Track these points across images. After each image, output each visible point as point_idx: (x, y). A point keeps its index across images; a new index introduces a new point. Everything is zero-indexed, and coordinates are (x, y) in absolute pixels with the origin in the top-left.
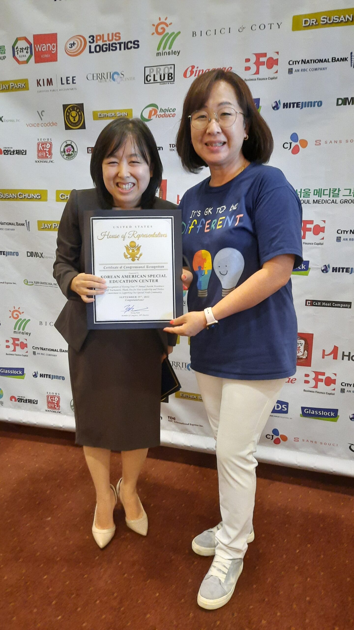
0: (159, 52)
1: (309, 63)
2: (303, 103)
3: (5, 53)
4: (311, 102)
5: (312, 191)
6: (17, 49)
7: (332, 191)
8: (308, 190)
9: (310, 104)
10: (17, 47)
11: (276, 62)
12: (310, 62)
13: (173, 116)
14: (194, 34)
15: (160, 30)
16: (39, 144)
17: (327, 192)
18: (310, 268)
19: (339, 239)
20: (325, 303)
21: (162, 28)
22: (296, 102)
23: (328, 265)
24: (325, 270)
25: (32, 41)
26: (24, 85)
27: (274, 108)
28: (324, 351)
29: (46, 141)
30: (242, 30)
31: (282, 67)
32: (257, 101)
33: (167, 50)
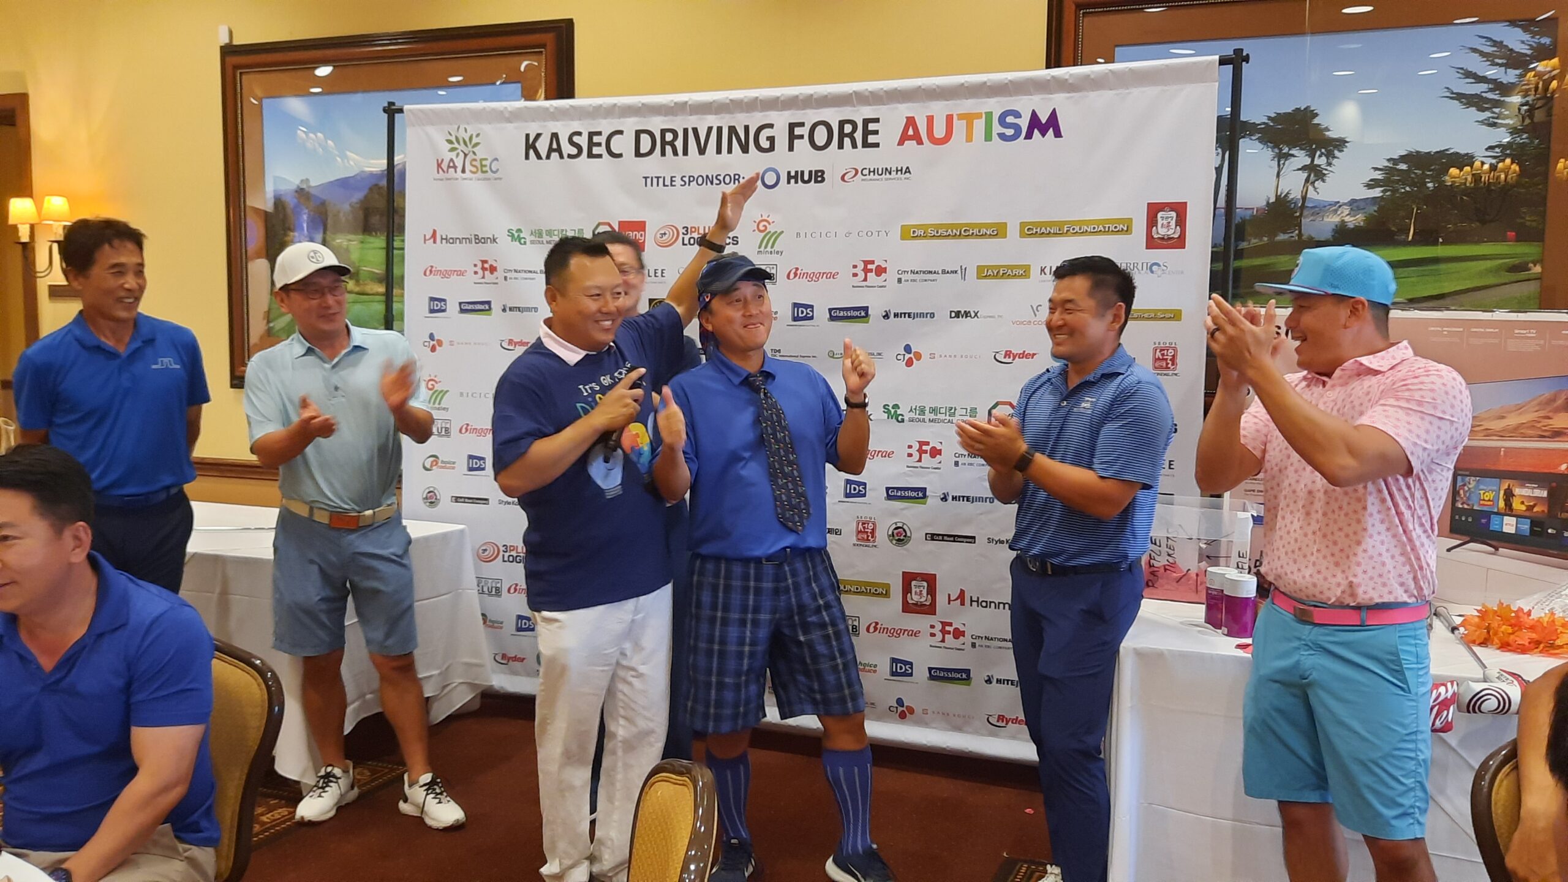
0: (759, 250)
1: (919, 274)
2: (914, 313)
4: (923, 313)
5: (927, 409)
7: (949, 409)
8: (924, 407)
9: (922, 315)
11: (885, 270)
12: (920, 272)
14: (798, 235)
15: (762, 228)
17: (943, 411)
18: (928, 496)
19: (957, 464)
20: (946, 537)
21: (765, 226)
22: (908, 312)
23: (947, 492)
24: (945, 498)
27: (884, 317)
28: (949, 595)
30: (848, 234)
31: (891, 276)
32: (866, 309)
33: (769, 249)
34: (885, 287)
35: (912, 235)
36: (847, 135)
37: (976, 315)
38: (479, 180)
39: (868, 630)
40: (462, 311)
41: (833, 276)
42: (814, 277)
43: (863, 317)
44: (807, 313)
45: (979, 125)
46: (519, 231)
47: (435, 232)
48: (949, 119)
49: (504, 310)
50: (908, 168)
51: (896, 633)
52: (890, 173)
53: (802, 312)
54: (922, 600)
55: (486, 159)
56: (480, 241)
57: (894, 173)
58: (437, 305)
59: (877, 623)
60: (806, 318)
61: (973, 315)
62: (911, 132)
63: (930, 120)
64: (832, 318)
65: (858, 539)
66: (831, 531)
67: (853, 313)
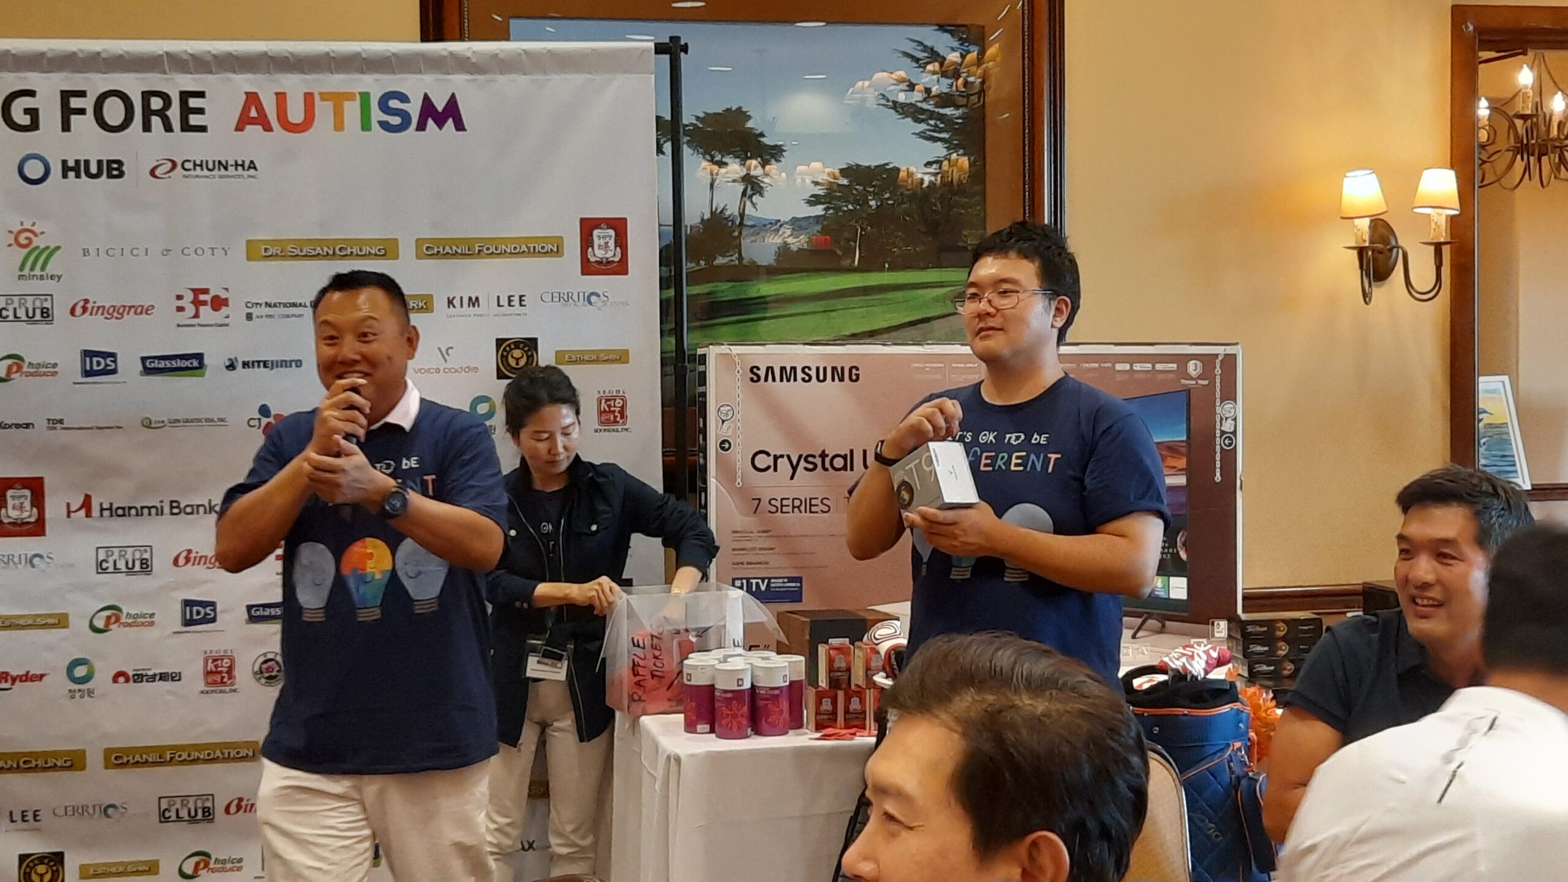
0: (22, 273)
1: (277, 307)
2: (272, 361)
4: (288, 362)
9: (285, 364)
11: (225, 303)
12: (278, 305)
13: (52, 375)
14: (86, 252)
15: (23, 241)
21: (27, 238)
22: (262, 360)
27: (227, 367)
30: (167, 252)
32: (199, 357)
33: (37, 272)
34: (227, 325)
35: (264, 254)
36: (156, 113)
39: (227, 810)
41: (145, 310)
42: (117, 312)
43: (196, 368)
44: (107, 365)
45: (352, 109)
48: (309, 98)
50: (252, 162)
52: (226, 168)
53: (99, 364)
57: (231, 169)
59: (241, 800)
60: (106, 372)
62: (253, 113)
63: (281, 97)
64: (148, 371)
65: (208, 684)
66: (163, 677)
67: (180, 363)
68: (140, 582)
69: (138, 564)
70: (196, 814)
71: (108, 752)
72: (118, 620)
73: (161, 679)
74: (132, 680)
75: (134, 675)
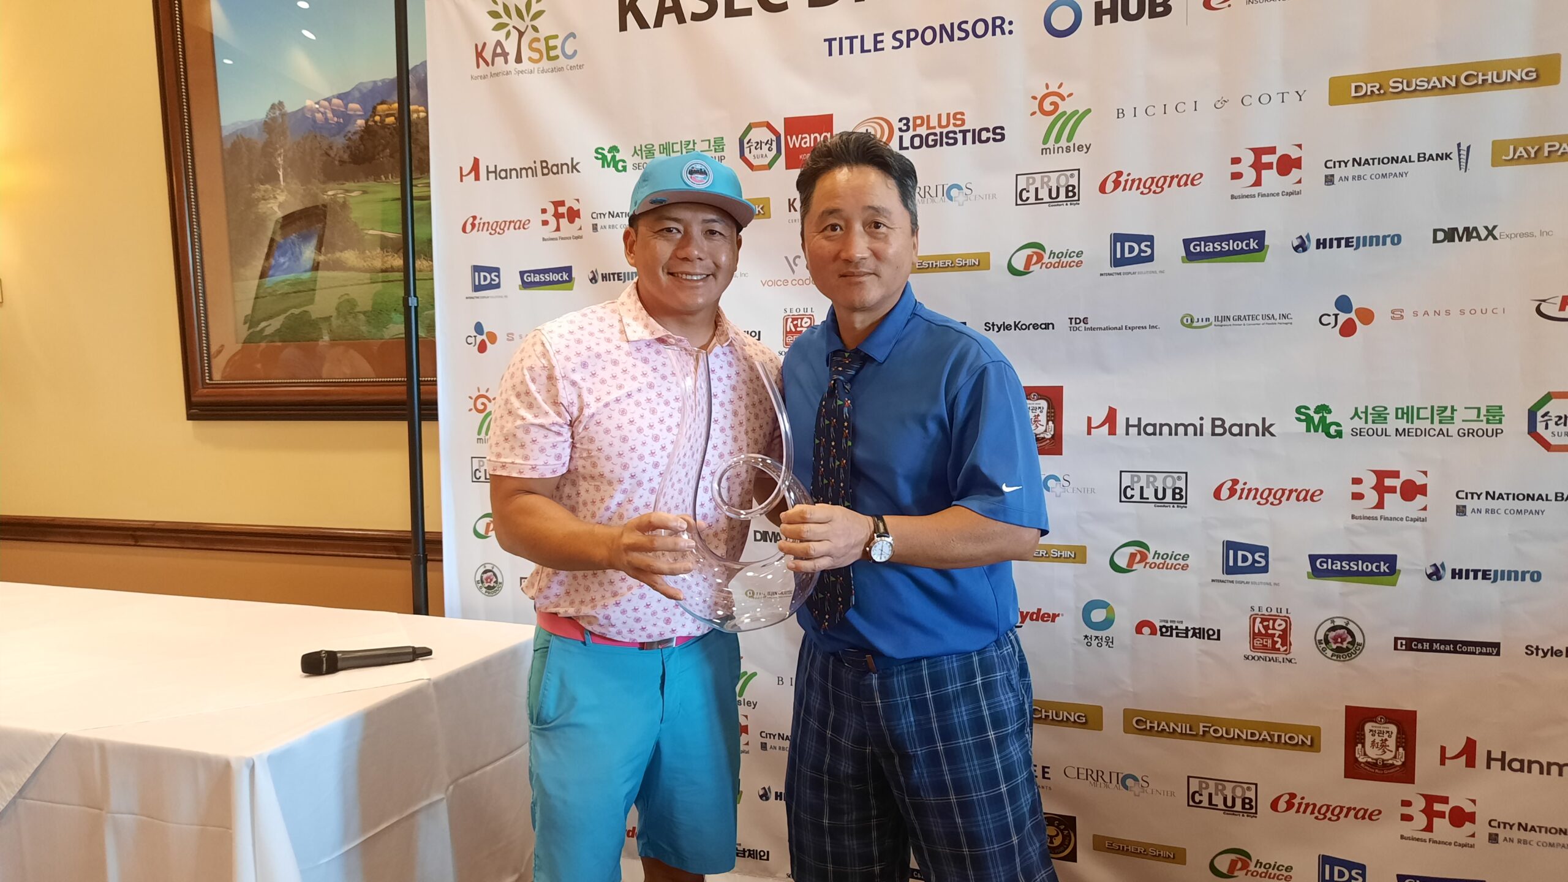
0: (1046, 146)
1: (1369, 165)
2: (1358, 238)
3: (723, 151)
4: (1378, 237)
6: (750, 144)
7: (1437, 410)
8: (1383, 409)
9: (1376, 241)
10: (750, 140)
11: (1297, 163)
12: (1371, 162)
13: (1077, 266)
14: (1120, 113)
15: (1047, 107)
16: (787, 319)
18: (1400, 571)
19: (1461, 511)
20: (1438, 644)
21: (1052, 104)
22: (1345, 237)
23: (1440, 563)
24: (1436, 574)
25: (781, 129)
26: (762, 209)
27: (1296, 249)
28: (1443, 749)
29: (802, 312)
30: (1222, 103)
31: (1312, 171)
32: (1260, 236)
33: (1063, 143)
34: (1299, 193)
35: (1353, 94)
37: (1490, 233)
38: (543, 71)
39: (1274, 806)
40: (526, 285)
41: (1191, 181)
42: (1154, 185)
43: (1254, 251)
44: (1141, 251)
46: (614, 149)
47: (476, 161)
49: (594, 280)
51: (1330, 813)
53: (1131, 249)
54: (1385, 757)
55: (556, 37)
56: (550, 170)
58: (485, 278)
59: (1293, 796)
60: (1139, 260)
61: (1483, 233)
64: (1189, 256)
65: (1254, 648)
66: (1199, 633)
67: (1233, 245)
68: (1172, 515)
69: (1169, 493)
70: (1234, 805)
71: (1128, 714)
72: (1144, 558)
73: (1194, 635)
74: (1159, 633)
75: (1161, 627)
